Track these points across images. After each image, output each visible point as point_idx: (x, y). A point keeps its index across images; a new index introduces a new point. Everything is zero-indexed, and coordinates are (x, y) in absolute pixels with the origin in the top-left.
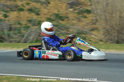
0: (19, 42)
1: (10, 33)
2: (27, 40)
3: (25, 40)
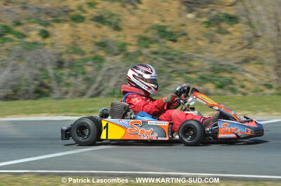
0: (83, 94)
1: (62, 74)
2: (103, 90)
3: (97, 89)
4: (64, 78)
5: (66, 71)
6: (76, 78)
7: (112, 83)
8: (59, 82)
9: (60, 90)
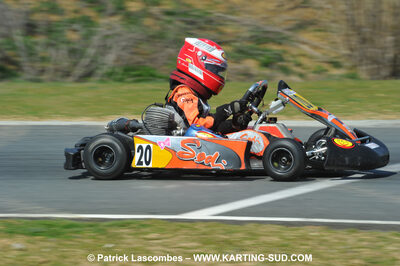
4: (38, 48)
5: (41, 39)
6: (58, 49)
7: (110, 58)
8: (31, 55)
9: (32, 67)
